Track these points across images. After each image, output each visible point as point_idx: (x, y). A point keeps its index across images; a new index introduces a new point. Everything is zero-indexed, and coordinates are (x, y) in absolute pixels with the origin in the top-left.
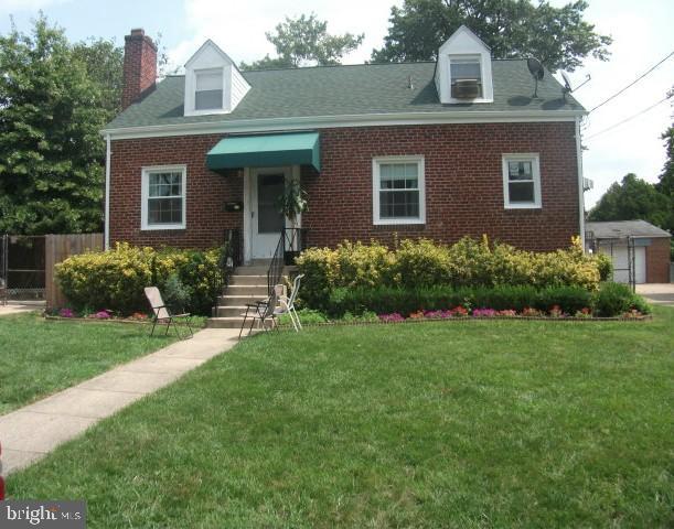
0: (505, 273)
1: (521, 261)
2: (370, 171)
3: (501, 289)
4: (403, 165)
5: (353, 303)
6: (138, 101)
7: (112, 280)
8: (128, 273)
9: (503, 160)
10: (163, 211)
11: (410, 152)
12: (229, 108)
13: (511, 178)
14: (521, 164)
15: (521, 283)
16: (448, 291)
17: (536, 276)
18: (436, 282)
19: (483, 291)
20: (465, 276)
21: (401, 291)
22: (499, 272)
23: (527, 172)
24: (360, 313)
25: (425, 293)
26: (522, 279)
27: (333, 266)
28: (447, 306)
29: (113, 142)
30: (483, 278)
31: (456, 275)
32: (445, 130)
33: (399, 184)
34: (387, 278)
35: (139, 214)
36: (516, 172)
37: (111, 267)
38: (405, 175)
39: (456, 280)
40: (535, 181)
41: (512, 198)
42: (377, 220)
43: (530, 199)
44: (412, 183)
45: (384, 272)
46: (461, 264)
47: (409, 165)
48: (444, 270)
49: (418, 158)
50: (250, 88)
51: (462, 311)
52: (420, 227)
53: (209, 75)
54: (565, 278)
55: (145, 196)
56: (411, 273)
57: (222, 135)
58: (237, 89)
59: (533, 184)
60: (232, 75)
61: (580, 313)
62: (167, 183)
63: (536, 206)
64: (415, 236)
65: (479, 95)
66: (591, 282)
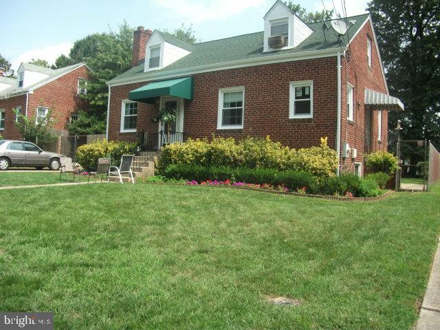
0: (267, 162)
1: (276, 151)
2: (217, 98)
3: (259, 170)
4: (235, 93)
5: (177, 173)
6: (137, 65)
7: (92, 157)
8: (96, 153)
9: (291, 86)
10: (130, 123)
11: (237, 85)
12: (162, 66)
13: (297, 98)
14: (303, 89)
15: (273, 167)
16: (227, 170)
17: (284, 164)
18: (224, 163)
19: (249, 171)
20: (241, 161)
21: (202, 168)
22: (261, 159)
23: (307, 93)
24: (178, 179)
25: (214, 170)
26: (276, 165)
27: (175, 152)
28: (223, 178)
29: (111, 88)
30: (252, 164)
31: (236, 160)
32: (257, 69)
33: (233, 104)
34: (197, 160)
35: (120, 125)
36: (300, 94)
37: (92, 150)
38: (235, 99)
39: (235, 164)
40: (311, 99)
41: (297, 111)
42: (220, 127)
43: (308, 112)
44: (240, 104)
45: (196, 157)
46: (241, 153)
47: (239, 93)
48: (228, 157)
49: (242, 88)
50: (190, 52)
51: (228, 182)
52: (240, 131)
53: (156, 49)
54: (302, 166)
55: (123, 115)
56: (212, 158)
57: (153, 82)
58: (171, 55)
59: (309, 101)
60: (165, 48)
61: (299, 190)
62: (132, 108)
63: (310, 116)
64: (238, 136)
65: (286, 44)
66: (320, 170)
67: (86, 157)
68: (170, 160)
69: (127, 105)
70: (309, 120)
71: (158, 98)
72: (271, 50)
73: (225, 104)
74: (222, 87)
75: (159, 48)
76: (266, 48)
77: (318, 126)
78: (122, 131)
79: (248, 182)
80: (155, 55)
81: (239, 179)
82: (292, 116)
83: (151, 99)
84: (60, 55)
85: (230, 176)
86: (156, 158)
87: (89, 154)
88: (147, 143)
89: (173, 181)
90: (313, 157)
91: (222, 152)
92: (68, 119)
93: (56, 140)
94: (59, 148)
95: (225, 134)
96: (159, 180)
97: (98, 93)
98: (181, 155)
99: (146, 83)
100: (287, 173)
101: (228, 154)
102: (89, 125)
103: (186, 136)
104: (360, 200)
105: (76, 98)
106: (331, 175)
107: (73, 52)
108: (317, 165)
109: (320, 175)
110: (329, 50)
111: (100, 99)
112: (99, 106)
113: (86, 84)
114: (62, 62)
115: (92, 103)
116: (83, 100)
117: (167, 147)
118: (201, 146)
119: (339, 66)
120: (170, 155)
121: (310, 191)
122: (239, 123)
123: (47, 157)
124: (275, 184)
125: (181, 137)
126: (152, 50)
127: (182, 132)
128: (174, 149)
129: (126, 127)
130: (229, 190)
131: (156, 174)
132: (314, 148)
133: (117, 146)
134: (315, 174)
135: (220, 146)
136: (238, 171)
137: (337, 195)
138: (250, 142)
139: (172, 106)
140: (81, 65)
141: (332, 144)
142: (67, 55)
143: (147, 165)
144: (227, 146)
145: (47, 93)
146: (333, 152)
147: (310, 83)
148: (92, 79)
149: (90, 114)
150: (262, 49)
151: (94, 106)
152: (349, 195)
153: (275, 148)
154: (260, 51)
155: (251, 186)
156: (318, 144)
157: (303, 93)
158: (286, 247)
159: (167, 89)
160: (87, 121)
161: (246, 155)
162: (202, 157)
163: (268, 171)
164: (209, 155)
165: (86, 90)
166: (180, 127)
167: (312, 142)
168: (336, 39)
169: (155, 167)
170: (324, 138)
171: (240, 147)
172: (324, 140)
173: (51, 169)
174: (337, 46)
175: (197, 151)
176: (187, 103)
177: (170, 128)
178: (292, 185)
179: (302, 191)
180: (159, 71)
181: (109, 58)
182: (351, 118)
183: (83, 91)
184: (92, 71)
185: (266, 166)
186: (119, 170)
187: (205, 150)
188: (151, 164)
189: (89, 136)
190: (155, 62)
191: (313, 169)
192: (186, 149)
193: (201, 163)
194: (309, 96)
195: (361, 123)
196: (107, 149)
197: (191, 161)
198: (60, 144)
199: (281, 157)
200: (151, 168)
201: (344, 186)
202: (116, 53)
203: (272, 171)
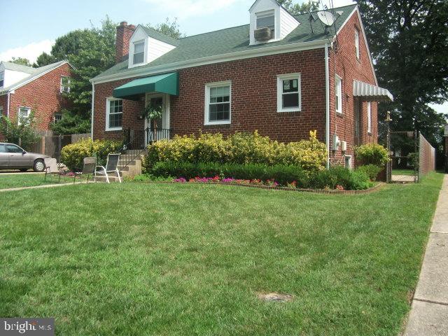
0: (256, 157)
1: (264, 145)
2: (203, 93)
3: (248, 165)
4: (222, 87)
5: (164, 171)
6: (121, 61)
8: (81, 152)
9: (278, 80)
10: (115, 121)
11: (224, 79)
12: (146, 62)
13: (284, 91)
14: (291, 82)
15: (263, 162)
16: (215, 166)
17: (273, 158)
18: (212, 159)
19: (237, 167)
20: (229, 157)
21: (189, 165)
22: (250, 154)
23: (295, 86)
24: (166, 177)
25: (202, 166)
26: (265, 160)
27: (162, 149)
28: (211, 175)
29: (95, 85)
30: (240, 159)
31: (224, 157)
33: (220, 99)
34: (185, 156)
35: (105, 123)
36: (288, 87)
38: (222, 94)
39: (224, 159)
40: (299, 92)
41: (285, 105)
42: (207, 122)
43: (296, 105)
44: (227, 98)
45: (184, 154)
46: (229, 149)
47: (225, 88)
48: (216, 153)
49: (229, 83)
50: (175, 47)
51: (217, 179)
52: (228, 126)
53: (140, 44)
54: (292, 160)
55: (108, 113)
56: (199, 154)
57: (138, 78)
58: (156, 50)
59: (298, 94)
60: (149, 43)
61: (289, 185)
62: (117, 106)
63: (298, 109)
64: (226, 132)
65: (272, 37)
66: (310, 163)
67: (71, 157)
68: (158, 158)
69: (112, 102)
70: (297, 113)
71: (143, 95)
72: (258, 43)
73: (212, 99)
74: (209, 82)
75: (143, 43)
76: (252, 41)
77: (307, 119)
78: (108, 129)
79: (237, 178)
80: (139, 51)
81: (228, 175)
82: (280, 109)
83: (136, 96)
84: (42, 53)
85: (218, 173)
86: (142, 156)
87: (74, 154)
88: (132, 141)
89: (161, 179)
90: (303, 151)
91: (210, 148)
92: (51, 119)
93: (40, 140)
94: (44, 149)
95: (213, 130)
96: (146, 178)
97: (81, 91)
98: (168, 152)
99: (131, 80)
100: (276, 168)
101: (216, 149)
102: (73, 125)
103: (173, 132)
104: (352, 193)
105: (59, 97)
106: (321, 168)
107: (55, 50)
108: (307, 158)
109: (310, 169)
110: (315, 41)
111: (84, 97)
112: (83, 104)
113: (69, 82)
114: (43, 60)
115: (76, 101)
116: (66, 98)
117: (154, 144)
118: (188, 142)
119: (327, 58)
120: (157, 153)
121: (300, 185)
122: (226, 118)
123: (31, 158)
124: (265, 178)
125: (168, 134)
126: (135, 46)
127: (169, 128)
128: (161, 147)
129: (111, 126)
130: (219, 186)
131: (143, 172)
132: (303, 142)
133: (102, 145)
134: (305, 168)
135: (207, 142)
136: (226, 167)
137: (327, 188)
138: (238, 137)
139: (157, 103)
140: (64, 62)
141: (322, 138)
142: (49, 53)
143: (134, 163)
144: (216, 142)
145: (28, 92)
146: (322, 145)
147: (297, 76)
148: (75, 76)
149: (74, 113)
150: (248, 42)
151: (78, 104)
152: (340, 188)
153: (264, 143)
154: (247, 44)
155: (241, 181)
156: (307, 137)
157: (291, 86)
158: (276, 242)
159: (153, 85)
160: (71, 120)
161: (235, 151)
162: (189, 154)
163: (257, 166)
164: (197, 151)
165: (69, 88)
166: (167, 124)
167: (302, 135)
168: (322, 31)
169: (142, 165)
170: (313, 131)
171: (229, 143)
172: (313, 134)
173: (35, 170)
174: (323, 37)
175: (184, 148)
176: (173, 99)
177: (157, 125)
178: (282, 180)
179: (292, 186)
180: (143, 67)
181: (92, 55)
182: (340, 110)
183: (66, 89)
184: (74, 68)
185: (255, 161)
186: (105, 170)
187: (193, 147)
188: (138, 162)
189: (73, 136)
190: (139, 57)
191: (303, 163)
192: (173, 146)
193: (189, 160)
194: (296, 89)
195: (350, 115)
196: (92, 149)
197: (178, 158)
198: (44, 145)
199: (270, 151)
200: (138, 166)
201: (334, 179)
202: (99, 50)
203: (261, 166)
